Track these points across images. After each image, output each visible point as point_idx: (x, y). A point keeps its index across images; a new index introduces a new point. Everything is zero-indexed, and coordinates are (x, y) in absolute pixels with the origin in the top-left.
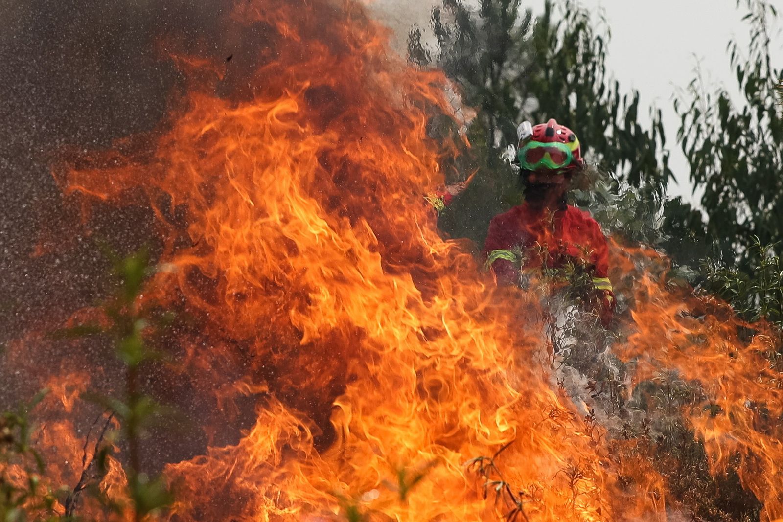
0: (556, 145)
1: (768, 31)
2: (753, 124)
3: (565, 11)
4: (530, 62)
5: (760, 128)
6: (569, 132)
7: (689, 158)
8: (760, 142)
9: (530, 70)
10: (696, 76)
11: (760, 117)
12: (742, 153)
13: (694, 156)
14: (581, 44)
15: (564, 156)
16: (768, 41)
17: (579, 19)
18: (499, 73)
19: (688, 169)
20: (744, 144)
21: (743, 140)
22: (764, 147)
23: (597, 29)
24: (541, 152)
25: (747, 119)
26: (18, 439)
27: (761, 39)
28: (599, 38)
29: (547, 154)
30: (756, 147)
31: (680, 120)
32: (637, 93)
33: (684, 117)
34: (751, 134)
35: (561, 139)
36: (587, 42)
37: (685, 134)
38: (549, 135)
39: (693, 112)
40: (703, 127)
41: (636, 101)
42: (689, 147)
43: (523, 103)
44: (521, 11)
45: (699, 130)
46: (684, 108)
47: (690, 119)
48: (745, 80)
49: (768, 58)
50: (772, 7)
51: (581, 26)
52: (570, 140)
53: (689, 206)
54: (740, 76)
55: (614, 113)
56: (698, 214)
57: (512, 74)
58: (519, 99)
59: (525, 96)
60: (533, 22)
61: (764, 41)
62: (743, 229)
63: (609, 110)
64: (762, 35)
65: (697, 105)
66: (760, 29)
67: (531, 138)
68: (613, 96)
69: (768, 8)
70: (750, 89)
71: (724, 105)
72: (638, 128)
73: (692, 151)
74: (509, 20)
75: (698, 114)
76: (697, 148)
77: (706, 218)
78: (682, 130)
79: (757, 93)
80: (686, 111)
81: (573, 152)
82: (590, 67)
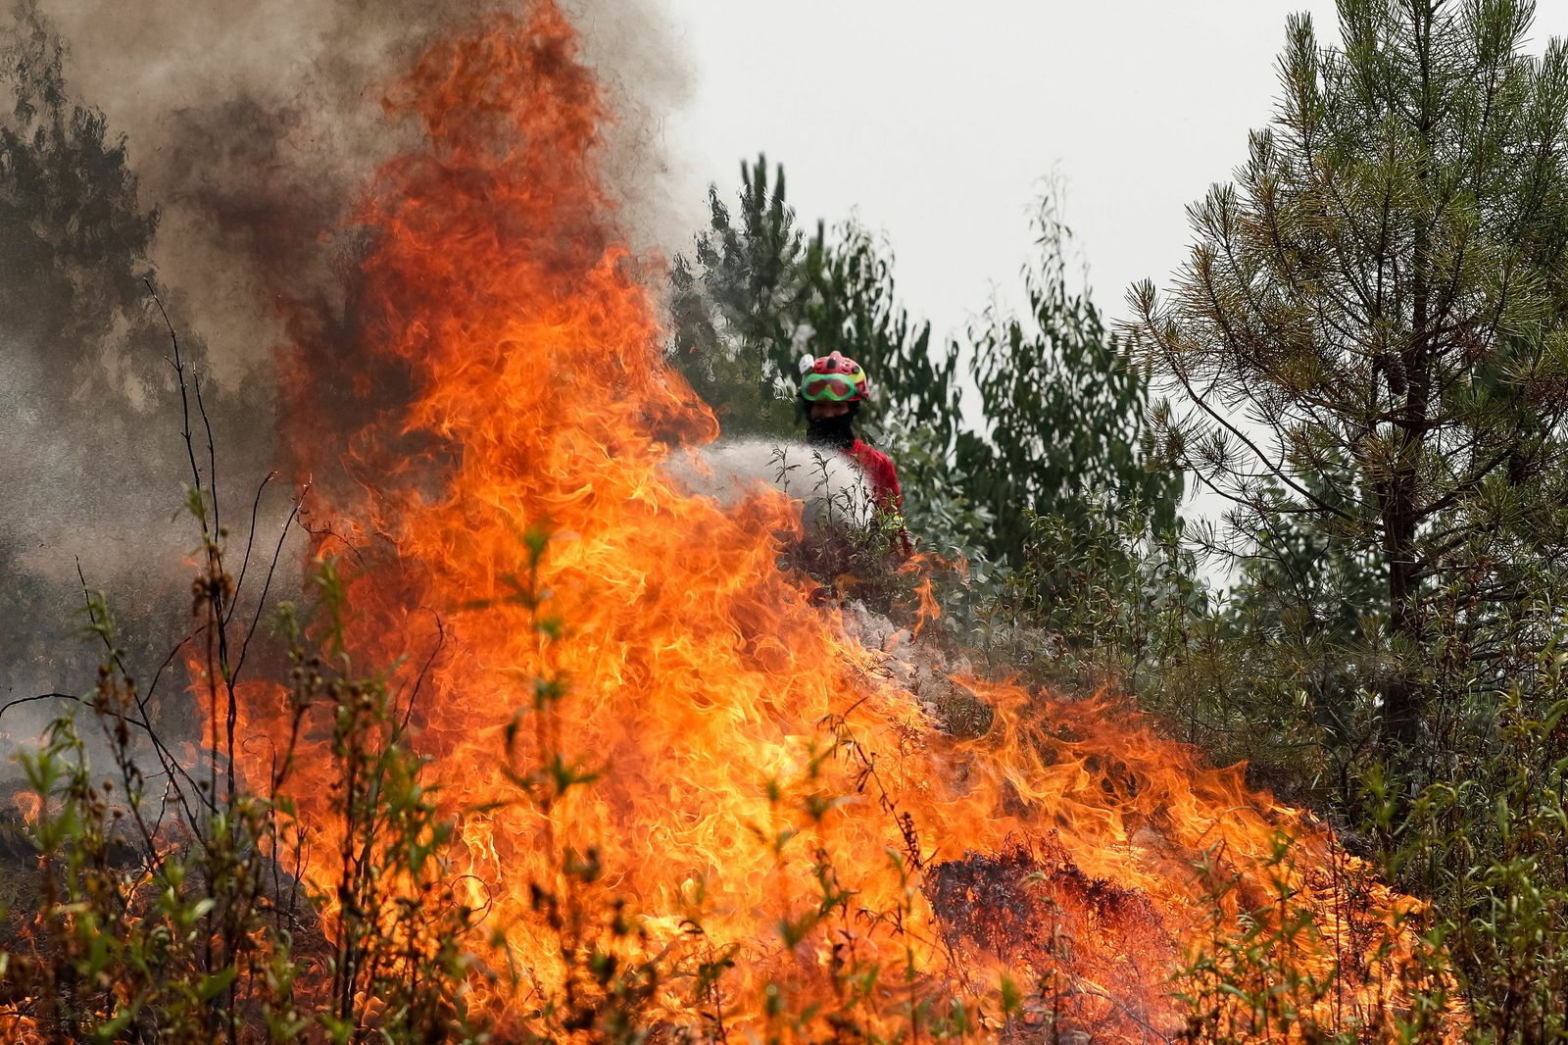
0: (838, 376)
1: (1063, 255)
2: (1047, 354)
3: (846, 235)
4: (801, 286)
5: (1054, 358)
6: (853, 363)
7: (982, 390)
8: (1055, 373)
9: (803, 295)
10: (991, 303)
11: (1054, 347)
12: (1035, 387)
13: (987, 388)
14: (862, 268)
15: (847, 388)
16: (1062, 265)
17: (861, 243)
18: (769, 298)
19: (980, 402)
20: (1036, 377)
21: (1035, 372)
22: (1059, 377)
23: (879, 251)
24: (822, 384)
25: (1041, 349)
26: (375, 707)
27: (1055, 264)
28: (883, 263)
29: (829, 386)
30: (1049, 379)
31: (973, 349)
32: (928, 323)
33: (977, 346)
34: (1044, 365)
35: (844, 371)
36: (869, 267)
37: (978, 364)
38: (831, 367)
39: (988, 341)
40: (998, 357)
41: (927, 331)
42: (981, 378)
43: (795, 331)
44: (792, 231)
45: (993, 360)
46: (978, 336)
47: (984, 348)
48: (1039, 308)
49: (1062, 285)
50: (1068, 229)
51: (863, 250)
52: (854, 372)
53: (981, 439)
54: (1035, 302)
55: (899, 345)
56: (989, 450)
57: (784, 297)
58: (791, 326)
59: (797, 323)
60: (805, 243)
61: (1058, 265)
62: (1038, 466)
63: (894, 340)
64: (1056, 258)
65: (992, 334)
66: (1054, 252)
67: (812, 370)
68: (900, 326)
69: (1062, 229)
70: (1044, 316)
71: (1016, 333)
72: (926, 361)
73: (985, 382)
74: (779, 240)
75: (992, 343)
76: (990, 380)
77: (997, 452)
78: (974, 360)
79: (1050, 322)
80: (980, 339)
81: (857, 385)
82: (873, 294)
